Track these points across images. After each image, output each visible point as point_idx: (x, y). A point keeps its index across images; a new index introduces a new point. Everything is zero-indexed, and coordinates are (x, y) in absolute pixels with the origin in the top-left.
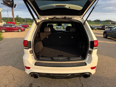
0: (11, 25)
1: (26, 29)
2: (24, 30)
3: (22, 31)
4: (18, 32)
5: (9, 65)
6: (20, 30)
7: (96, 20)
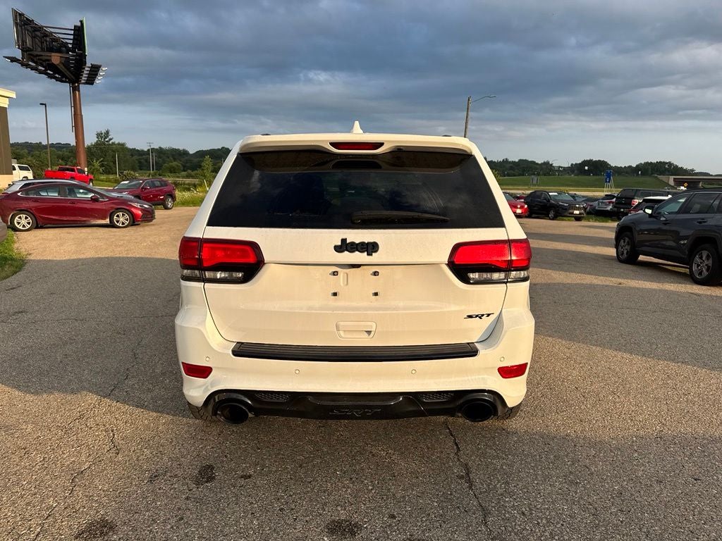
0: (72, 189)
1: (159, 213)
2: (148, 217)
3: (134, 221)
4: (112, 225)
5: (83, 388)
6: (122, 218)
7: (585, 163)
